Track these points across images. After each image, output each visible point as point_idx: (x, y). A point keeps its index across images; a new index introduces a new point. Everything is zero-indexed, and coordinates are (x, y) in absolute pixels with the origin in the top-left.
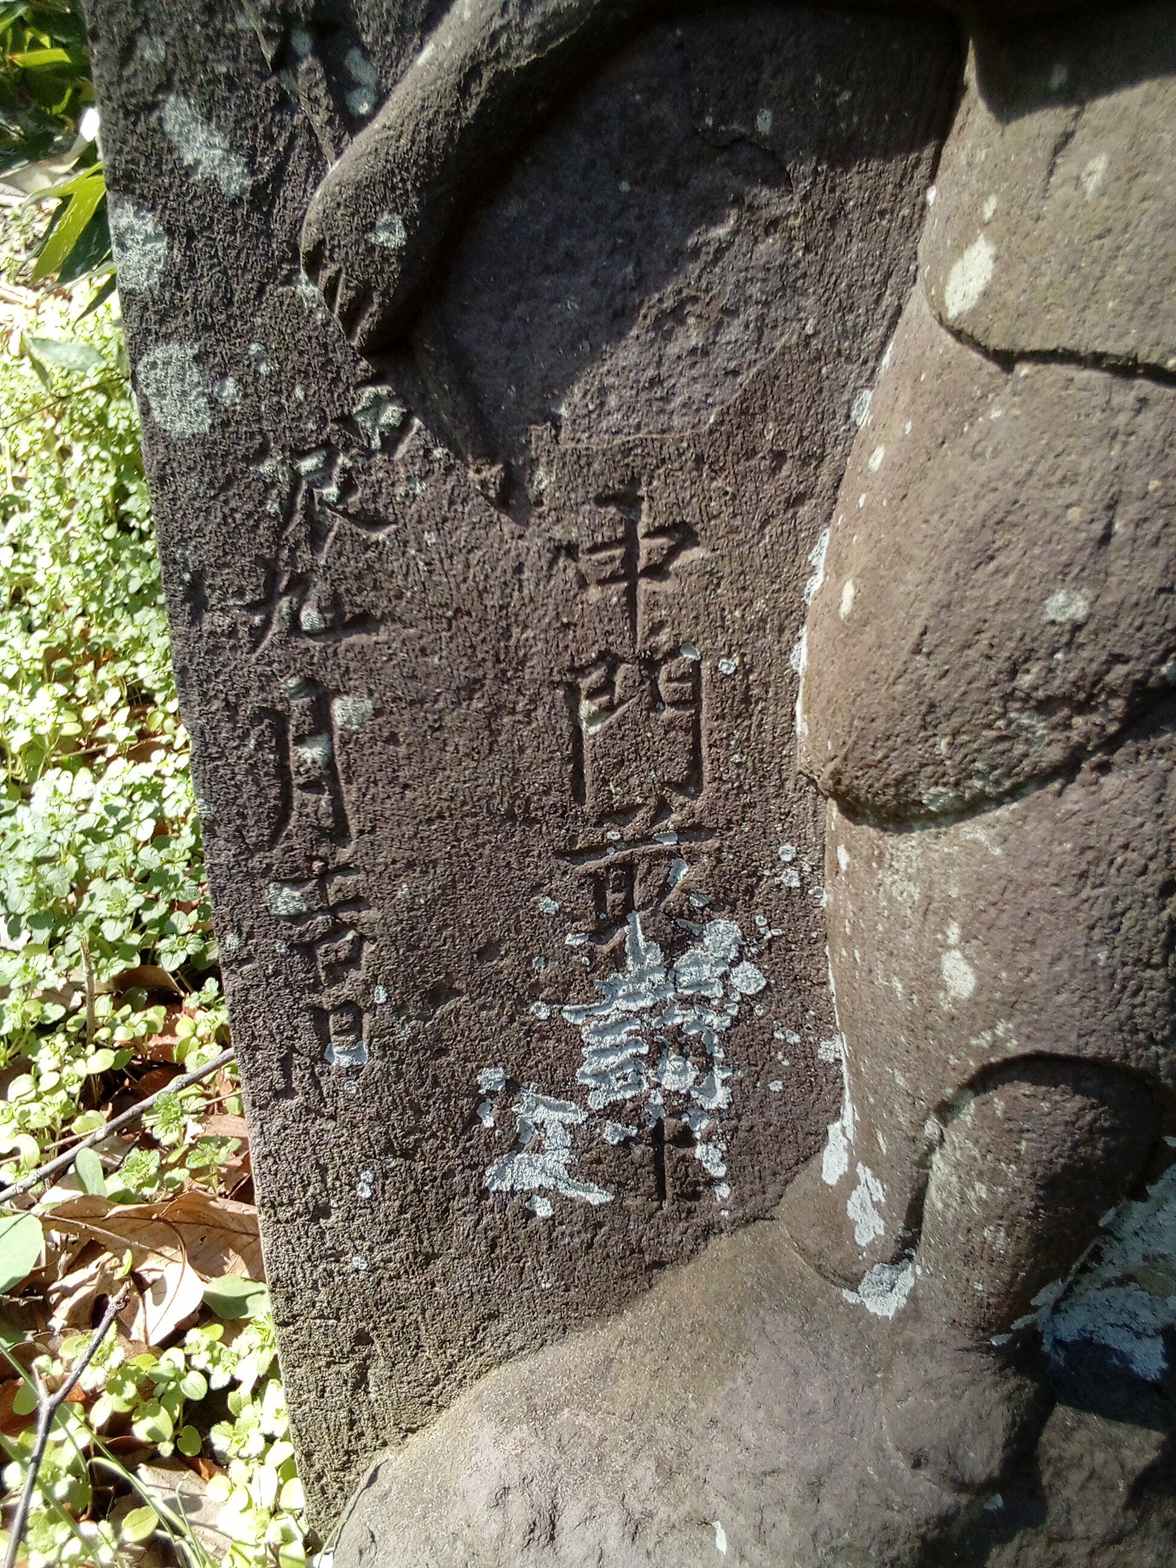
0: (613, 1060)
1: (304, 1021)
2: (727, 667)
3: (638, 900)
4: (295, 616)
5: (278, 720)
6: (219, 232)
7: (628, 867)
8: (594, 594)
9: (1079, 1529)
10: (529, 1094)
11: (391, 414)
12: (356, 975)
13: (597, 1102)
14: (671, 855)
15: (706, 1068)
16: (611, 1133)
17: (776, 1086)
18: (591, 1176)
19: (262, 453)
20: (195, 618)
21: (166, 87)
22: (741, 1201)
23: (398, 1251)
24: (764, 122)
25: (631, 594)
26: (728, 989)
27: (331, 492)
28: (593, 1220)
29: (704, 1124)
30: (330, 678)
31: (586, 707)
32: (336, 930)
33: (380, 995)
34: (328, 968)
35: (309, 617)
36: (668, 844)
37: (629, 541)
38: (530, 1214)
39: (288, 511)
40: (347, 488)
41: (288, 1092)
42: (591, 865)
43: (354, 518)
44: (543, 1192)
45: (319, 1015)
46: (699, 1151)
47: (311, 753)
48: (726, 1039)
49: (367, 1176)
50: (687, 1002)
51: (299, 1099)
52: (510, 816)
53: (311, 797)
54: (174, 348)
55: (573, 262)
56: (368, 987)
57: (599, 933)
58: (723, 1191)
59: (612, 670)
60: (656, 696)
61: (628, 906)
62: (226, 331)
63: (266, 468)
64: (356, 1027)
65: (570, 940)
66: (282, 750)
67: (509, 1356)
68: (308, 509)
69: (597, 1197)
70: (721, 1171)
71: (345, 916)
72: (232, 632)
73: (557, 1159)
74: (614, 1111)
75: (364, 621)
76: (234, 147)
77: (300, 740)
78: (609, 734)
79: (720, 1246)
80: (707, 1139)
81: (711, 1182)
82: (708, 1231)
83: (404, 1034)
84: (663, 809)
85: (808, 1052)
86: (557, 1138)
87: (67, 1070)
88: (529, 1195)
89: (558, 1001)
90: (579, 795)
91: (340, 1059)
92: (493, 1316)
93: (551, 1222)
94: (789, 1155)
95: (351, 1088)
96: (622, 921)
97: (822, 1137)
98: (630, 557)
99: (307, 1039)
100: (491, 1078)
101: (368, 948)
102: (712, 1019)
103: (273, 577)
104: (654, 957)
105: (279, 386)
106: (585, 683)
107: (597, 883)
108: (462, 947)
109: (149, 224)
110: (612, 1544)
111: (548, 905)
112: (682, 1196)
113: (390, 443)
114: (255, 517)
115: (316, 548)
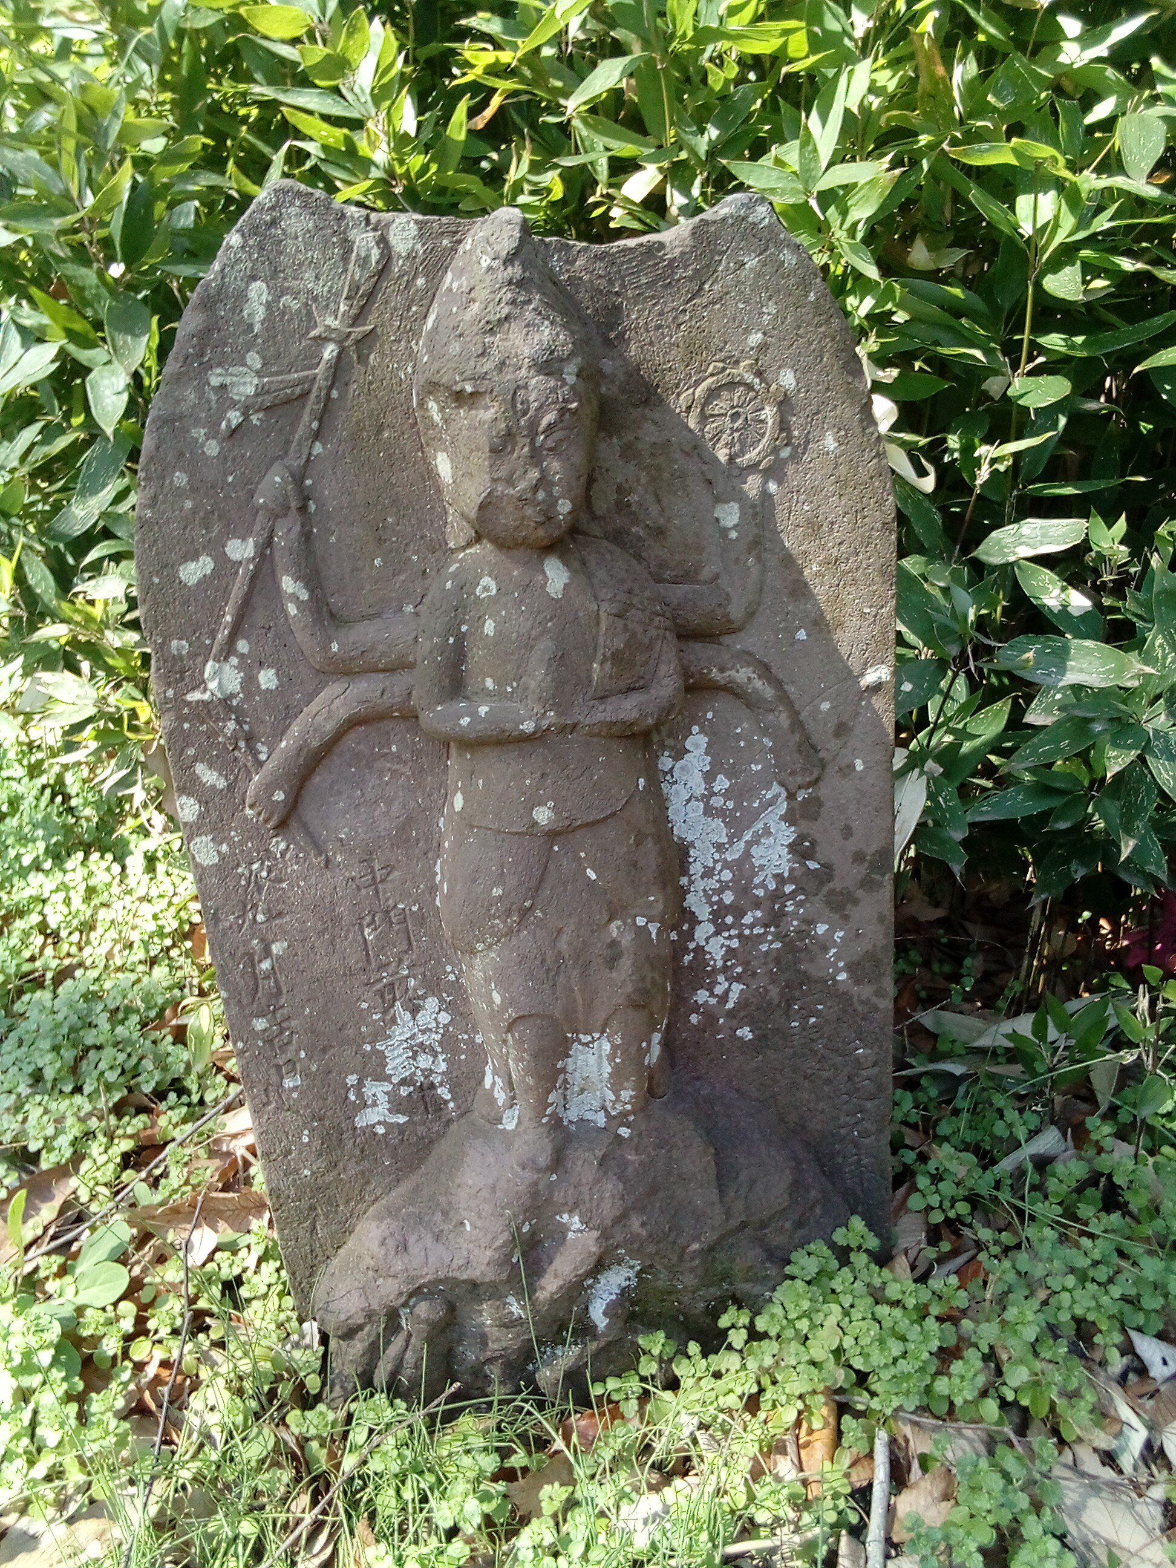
0: (398, 1061)
1: (273, 1071)
2: (415, 909)
3: (398, 996)
4: (255, 918)
5: (250, 956)
6: (217, 799)
7: (392, 984)
8: (364, 892)
9: (584, 1181)
10: (368, 1082)
11: (283, 846)
12: (292, 1048)
13: (395, 1080)
14: (407, 977)
15: (435, 1056)
16: (404, 1091)
17: (463, 1057)
18: (398, 1112)
19: (238, 865)
20: (216, 925)
21: (196, 761)
22: (459, 1107)
23: (321, 1164)
24: (394, 748)
25: (377, 891)
26: (438, 1023)
27: (264, 874)
28: (401, 1129)
29: (439, 1079)
30: (271, 937)
31: (367, 931)
32: (281, 1032)
33: (303, 1054)
34: (280, 1047)
35: (260, 918)
36: (406, 972)
37: (373, 872)
38: (375, 1134)
39: (249, 884)
40: (269, 872)
41: (268, 1103)
42: (379, 986)
43: (273, 881)
44: (379, 1123)
45: (278, 1067)
46: (439, 1091)
47: (265, 965)
48: (440, 1043)
49: (306, 1132)
50: (423, 1032)
51: (273, 1105)
52: (345, 974)
53: (266, 982)
54: (204, 838)
55: (340, 793)
56: (297, 1052)
57: (385, 1012)
58: (451, 1105)
59: (374, 916)
60: (391, 923)
61: (394, 1000)
62: (222, 829)
63: (240, 870)
64: (294, 1069)
65: (375, 1017)
66: (253, 966)
67: (376, 1199)
68: (256, 882)
69: (402, 1119)
70: (448, 1097)
71: (284, 1025)
72: (231, 927)
73: (383, 1107)
74: (404, 1082)
75: (280, 914)
76: (220, 774)
77: (260, 961)
78: (376, 937)
79: (454, 1127)
80: (441, 1085)
81: (446, 1102)
82: (450, 1121)
83: (314, 1068)
84: (400, 961)
85: (472, 1040)
86: (383, 1099)
87: (110, 1151)
88: (373, 1126)
89: (372, 1043)
90: (368, 961)
91: (288, 1083)
92: (368, 1183)
93: (385, 1135)
94: (473, 1083)
95: (295, 1095)
96: (393, 1005)
97: (484, 1074)
98: (374, 878)
99: (274, 1079)
100: (352, 1080)
101: (296, 1037)
102: (434, 1036)
103: (245, 907)
104: (408, 1016)
105: (241, 843)
106: (365, 923)
107: (381, 993)
108: (333, 1027)
109: (192, 801)
110: (429, 1245)
111: (364, 1005)
112: (435, 1111)
113: (283, 854)
114: (237, 886)
115: (260, 893)
